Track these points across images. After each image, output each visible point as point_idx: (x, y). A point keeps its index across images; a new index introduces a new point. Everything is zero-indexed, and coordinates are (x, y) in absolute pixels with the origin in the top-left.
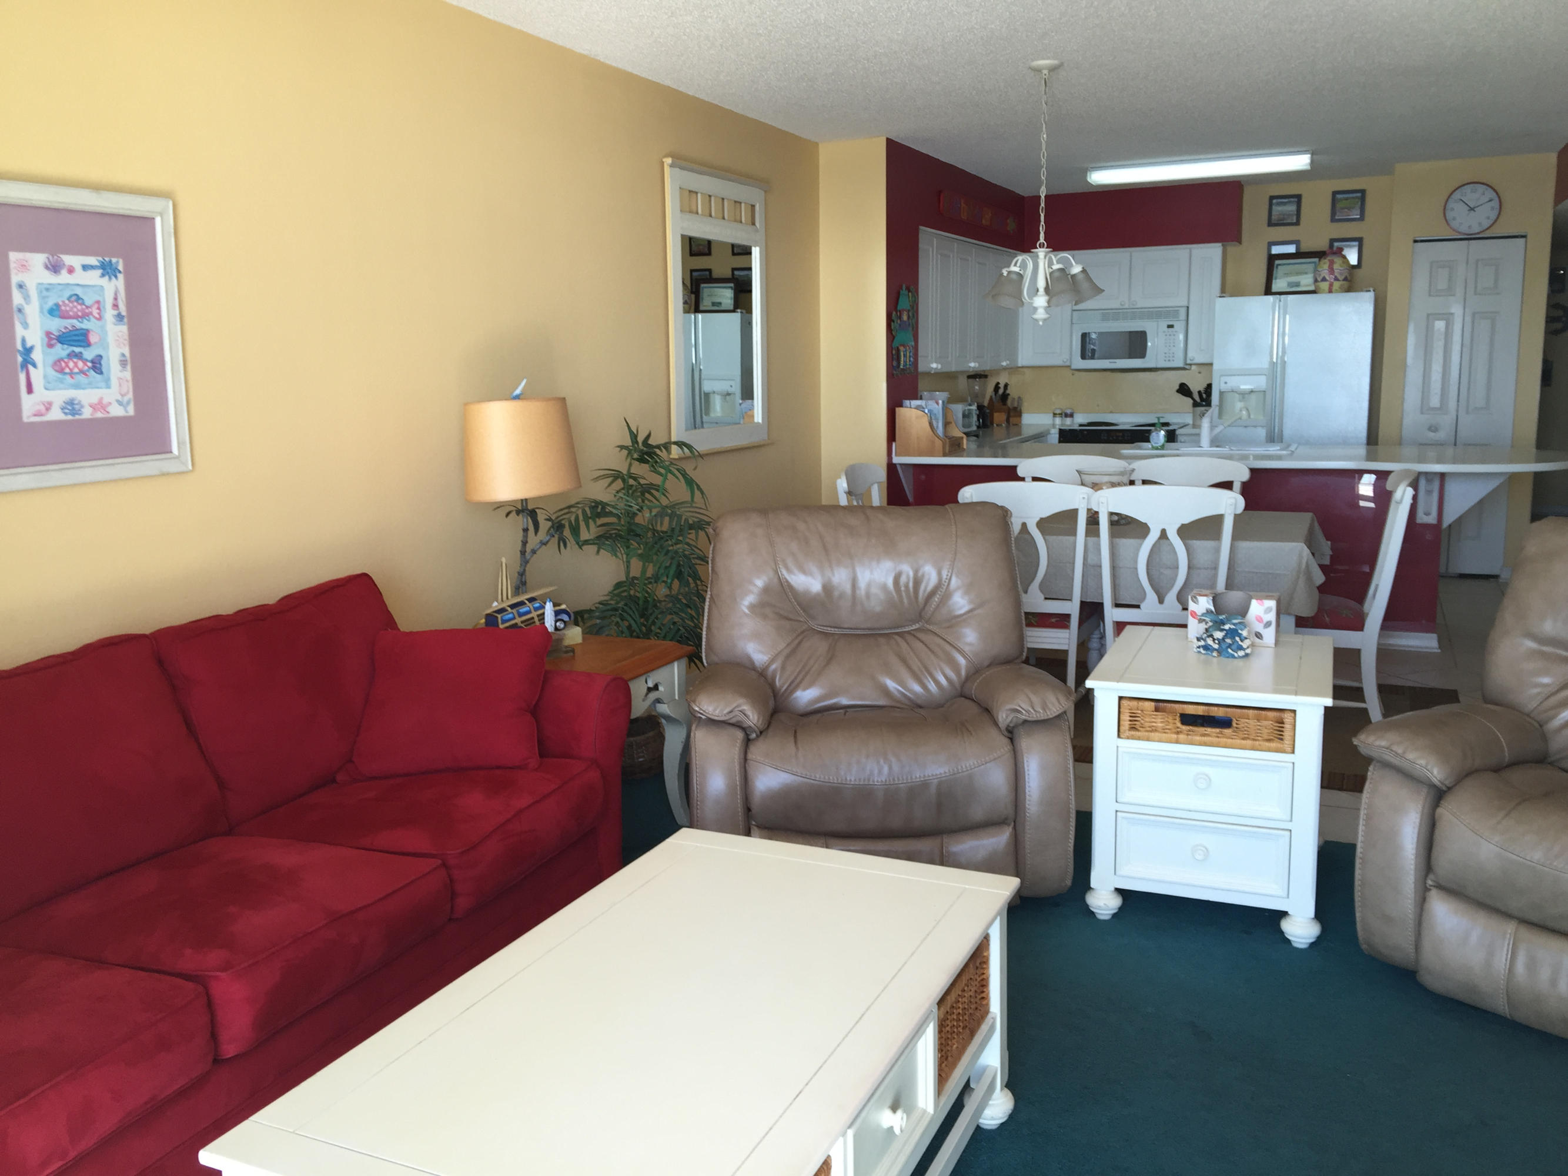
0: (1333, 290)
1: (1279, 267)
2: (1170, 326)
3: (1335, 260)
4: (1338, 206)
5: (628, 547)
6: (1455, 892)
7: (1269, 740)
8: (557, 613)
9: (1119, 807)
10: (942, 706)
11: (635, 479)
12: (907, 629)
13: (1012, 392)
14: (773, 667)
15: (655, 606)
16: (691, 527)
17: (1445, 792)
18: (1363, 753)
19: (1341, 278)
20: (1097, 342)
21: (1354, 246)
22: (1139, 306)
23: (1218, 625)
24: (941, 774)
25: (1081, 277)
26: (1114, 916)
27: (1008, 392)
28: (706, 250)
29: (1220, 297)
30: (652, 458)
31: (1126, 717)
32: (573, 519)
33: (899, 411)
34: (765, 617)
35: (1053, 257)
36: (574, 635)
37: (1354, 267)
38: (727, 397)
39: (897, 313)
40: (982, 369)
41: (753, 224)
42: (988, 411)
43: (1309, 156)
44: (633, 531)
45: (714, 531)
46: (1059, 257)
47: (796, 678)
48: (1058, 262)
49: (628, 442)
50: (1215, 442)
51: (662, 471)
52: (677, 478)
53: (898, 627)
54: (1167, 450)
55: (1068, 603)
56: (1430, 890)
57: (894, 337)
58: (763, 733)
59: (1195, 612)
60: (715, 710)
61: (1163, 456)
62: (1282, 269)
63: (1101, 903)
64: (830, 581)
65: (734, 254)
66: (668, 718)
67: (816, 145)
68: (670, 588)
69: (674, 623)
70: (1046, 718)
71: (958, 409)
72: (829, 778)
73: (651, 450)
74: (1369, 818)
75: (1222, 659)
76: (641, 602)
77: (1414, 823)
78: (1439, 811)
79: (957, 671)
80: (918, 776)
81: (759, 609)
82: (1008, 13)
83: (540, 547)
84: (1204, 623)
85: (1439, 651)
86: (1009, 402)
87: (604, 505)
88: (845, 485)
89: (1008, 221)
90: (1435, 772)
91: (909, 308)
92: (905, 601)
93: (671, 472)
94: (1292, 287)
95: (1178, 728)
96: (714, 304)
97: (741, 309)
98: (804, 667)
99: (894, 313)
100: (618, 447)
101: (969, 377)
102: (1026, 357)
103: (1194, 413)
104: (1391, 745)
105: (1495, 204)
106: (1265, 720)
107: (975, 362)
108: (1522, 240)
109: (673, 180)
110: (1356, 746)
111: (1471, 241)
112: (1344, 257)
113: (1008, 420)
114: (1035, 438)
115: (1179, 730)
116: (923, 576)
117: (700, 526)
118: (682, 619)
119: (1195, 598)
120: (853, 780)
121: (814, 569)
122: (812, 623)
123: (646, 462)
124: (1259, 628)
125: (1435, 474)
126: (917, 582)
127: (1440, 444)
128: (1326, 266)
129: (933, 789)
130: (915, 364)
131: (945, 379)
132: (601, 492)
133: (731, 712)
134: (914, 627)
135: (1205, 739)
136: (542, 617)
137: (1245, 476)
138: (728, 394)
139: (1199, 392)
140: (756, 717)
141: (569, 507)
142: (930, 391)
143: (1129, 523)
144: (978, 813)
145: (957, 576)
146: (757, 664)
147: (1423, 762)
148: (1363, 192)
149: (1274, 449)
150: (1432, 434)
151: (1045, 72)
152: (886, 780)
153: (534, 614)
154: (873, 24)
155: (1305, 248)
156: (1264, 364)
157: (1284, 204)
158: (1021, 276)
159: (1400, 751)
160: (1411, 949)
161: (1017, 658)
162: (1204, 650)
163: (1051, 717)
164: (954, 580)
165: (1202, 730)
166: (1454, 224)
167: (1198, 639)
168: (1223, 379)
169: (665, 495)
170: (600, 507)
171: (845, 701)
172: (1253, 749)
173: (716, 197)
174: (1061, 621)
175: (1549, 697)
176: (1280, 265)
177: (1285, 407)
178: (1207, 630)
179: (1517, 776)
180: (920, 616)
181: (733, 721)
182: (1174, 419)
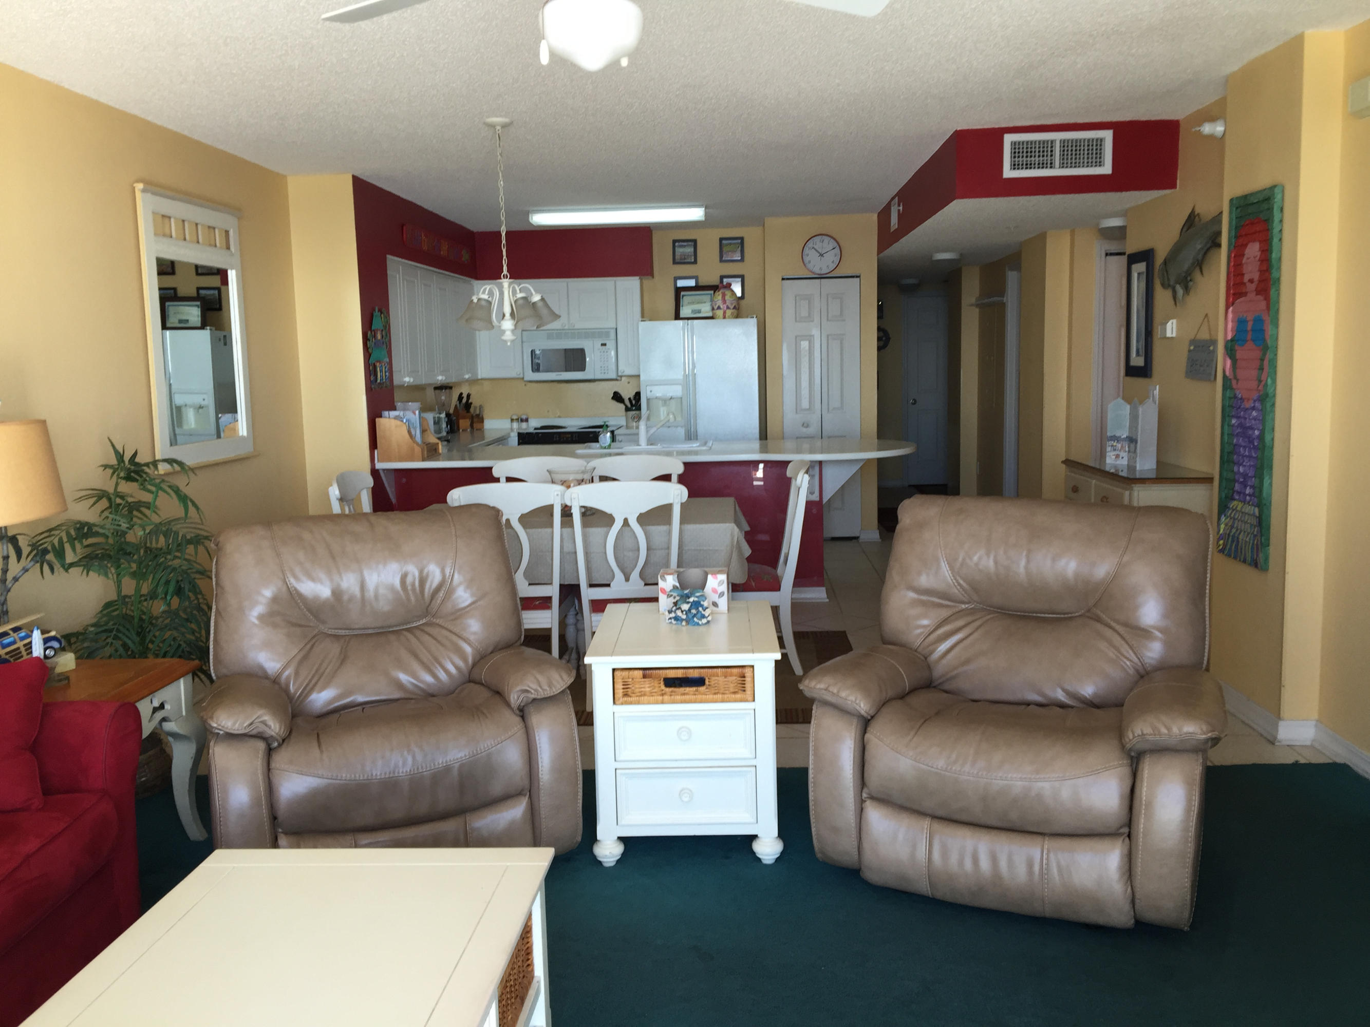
0: (727, 316)
1: (684, 297)
2: (603, 345)
3: (726, 293)
4: (725, 249)
5: (118, 567)
6: (884, 800)
7: (735, 693)
8: (46, 641)
9: (618, 765)
10: (453, 692)
11: (122, 498)
12: (415, 625)
13: (475, 401)
14: (287, 673)
15: (151, 624)
16: (189, 542)
17: (869, 720)
18: (807, 696)
19: (732, 307)
20: (541, 356)
21: (738, 282)
22: (576, 327)
23: (685, 598)
24: (461, 757)
25: (540, 304)
26: (618, 861)
27: (470, 401)
28: (170, 270)
29: (642, 321)
30: (141, 477)
31: (619, 686)
32: (56, 542)
33: (381, 422)
34: (275, 626)
35: (516, 287)
36: (67, 662)
37: (739, 298)
38: (200, 410)
39: (371, 333)
40: (448, 381)
41: (228, 248)
42: (455, 418)
43: (704, 209)
44: (122, 549)
45: (217, 545)
46: (522, 286)
47: (310, 681)
48: (521, 291)
49: (114, 461)
50: (651, 442)
51: (153, 489)
52: (168, 494)
53: (406, 624)
54: (613, 449)
55: (549, 587)
56: (865, 801)
57: (370, 355)
58: (286, 741)
59: (664, 590)
60: (234, 724)
61: (610, 455)
62: (686, 299)
63: (607, 852)
64: (339, 585)
65: (198, 274)
66: (175, 736)
67: (284, 177)
68: (169, 605)
69: (174, 639)
70: (552, 694)
71: (430, 417)
72: (355, 776)
73: (140, 469)
74: (816, 749)
75: (690, 627)
76: (136, 620)
77: (851, 748)
78: (867, 736)
79: (465, 659)
80: (440, 762)
81: (269, 618)
82: (468, 75)
83: (23, 574)
84: (672, 598)
85: (827, 600)
86: (472, 410)
87: (90, 526)
88: (337, 492)
89: (462, 253)
90: (862, 705)
91: (382, 328)
92: (413, 598)
93: (161, 489)
94: (696, 313)
95: (663, 690)
96: (180, 321)
97: (210, 326)
98: (317, 671)
99: (369, 333)
100: (102, 466)
101: (436, 388)
102: (484, 371)
103: (626, 416)
104: (828, 687)
105: (837, 250)
106: (730, 676)
107: (442, 375)
108: (858, 279)
109: (145, 205)
110: (801, 690)
111: (822, 280)
112: (732, 291)
113: (472, 426)
114: (496, 442)
115: (663, 692)
116: (427, 575)
117: (197, 541)
118: (183, 634)
119: (664, 576)
120: (378, 774)
121: (322, 576)
122: (322, 628)
123: (136, 480)
124: (715, 598)
125: (816, 462)
126: (423, 581)
127: (811, 437)
128: (720, 297)
129: (455, 772)
130: (391, 378)
131: (416, 390)
132: (85, 513)
133: (251, 724)
134: (421, 622)
135: (687, 697)
136: (29, 647)
137: (680, 469)
138: (201, 407)
139: (630, 399)
140: (278, 726)
141: (50, 530)
142: (403, 402)
143: (593, 514)
144: (497, 788)
145: (459, 573)
146: (270, 672)
147: (852, 698)
148: (742, 239)
149: (694, 445)
150: (804, 430)
151: (498, 128)
152: (410, 770)
153: (20, 644)
154: (344, 74)
155: (702, 282)
156: (679, 375)
157: (684, 246)
158: (490, 303)
159: (835, 691)
160: (855, 852)
161: (516, 642)
162: (675, 620)
163: (556, 693)
164: (456, 576)
165: (682, 690)
166: (810, 266)
167: (670, 612)
168: (649, 388)
169: (156, 513)
170: (86, 528)
171: (360, 698)
172: (723, 701)
173: (189, 222)
174: (544, 603)
175: (929, 634)
176: (685, 295)
177: (698, 411)
178: (675, 604)
179: (915, 700)
180: (427, 612)
181: (254, 732)
182: (613, 422)
